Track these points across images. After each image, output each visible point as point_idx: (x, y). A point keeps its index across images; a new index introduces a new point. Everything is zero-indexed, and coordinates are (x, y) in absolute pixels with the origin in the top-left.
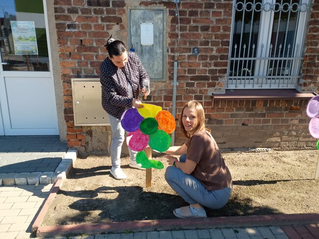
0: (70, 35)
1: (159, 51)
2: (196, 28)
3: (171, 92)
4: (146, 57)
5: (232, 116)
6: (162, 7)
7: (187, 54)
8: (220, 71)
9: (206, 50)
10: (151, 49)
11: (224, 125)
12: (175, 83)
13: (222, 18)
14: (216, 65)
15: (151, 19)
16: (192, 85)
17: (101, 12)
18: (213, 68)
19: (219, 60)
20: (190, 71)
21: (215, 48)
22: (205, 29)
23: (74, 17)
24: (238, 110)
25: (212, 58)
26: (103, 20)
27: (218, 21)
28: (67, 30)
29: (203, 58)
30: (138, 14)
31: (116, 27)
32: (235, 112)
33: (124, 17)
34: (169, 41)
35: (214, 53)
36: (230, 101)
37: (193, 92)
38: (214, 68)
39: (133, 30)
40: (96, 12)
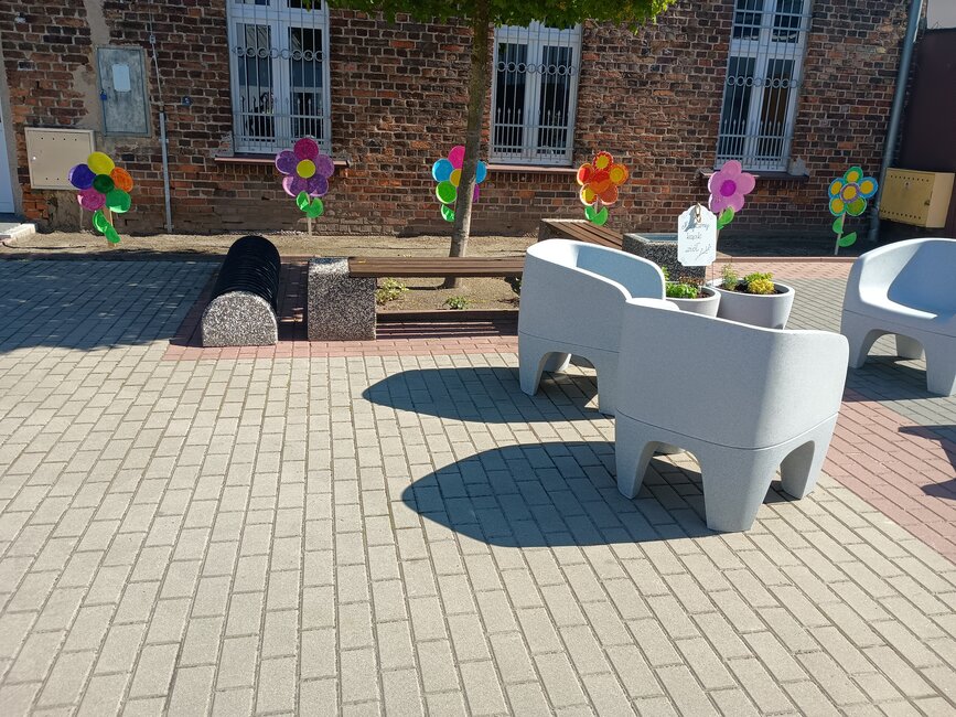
0: (23, 75)
1: (139, 99)
2: (184, 74)
3: (160, 151)
4: (123, 105)
5: (246, 186)
6: (138, 47)
7: (175, 104)
8: (222, 128)
9: (200, 100)
10: (128, 97)
11: (237, 198)
12: (163, 140)
13: (216, 63)
14: (215, 119)
15: (125, 60)
16: (188, 143)
17: (62, 50)
18: (211, 123)
19: (218, 114)
20: (183, 126)
21: (211, 99)
22: (196, 75)
23: (28, 55)
24: (252, 178)
25: (210, 110)
26: (64, 59)
27: (211, 66)
28: (19, 69)
29: (198, 110)
30: (108, 53)
31: (82, 68)
32: (249, 181)
33: (90, 57)
34: (151, 87)
35: (211, 104)
36: (238, 165)
37: (190, 152)
38: (214, 123)
39: (103, 72)
40: (54, 49)
